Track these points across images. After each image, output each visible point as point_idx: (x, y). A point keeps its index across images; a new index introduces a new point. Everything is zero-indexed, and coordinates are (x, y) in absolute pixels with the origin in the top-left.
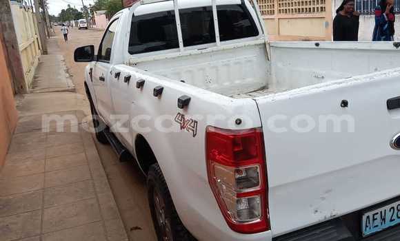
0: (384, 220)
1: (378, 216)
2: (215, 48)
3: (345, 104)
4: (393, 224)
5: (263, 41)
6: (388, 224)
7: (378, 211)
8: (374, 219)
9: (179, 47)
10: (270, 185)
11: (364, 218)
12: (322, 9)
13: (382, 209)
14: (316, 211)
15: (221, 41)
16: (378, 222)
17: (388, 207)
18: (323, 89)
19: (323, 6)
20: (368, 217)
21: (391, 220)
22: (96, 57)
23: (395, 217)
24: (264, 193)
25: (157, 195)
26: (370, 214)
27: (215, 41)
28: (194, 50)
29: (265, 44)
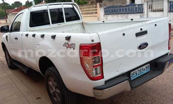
0: (137, 74)
1: (135, 73)
2: (64, 25)
3: (124, 34)
4: (139, 76)
5: (82, 22)
6: (138, 76)
7: (135, 71)
8: (134, 74)
9: (50, 24)
10: (104, 62)
11: (131, 74)
12: (96, 13)
13: (136, 71)
14: (117, 71)
15: (66, 22)
16: (135, 75)
17: (137, 70)
18: (117, 30)
19: (96, 11)
20: (132, 73)
21: (139, 75)
22: (9, 31)
23: (140, 73)
24: (102, 65)
25: (50, 81)
26: (133, 72)
27: (64, 22)
28: (56, 25)
29: (83, 23)
